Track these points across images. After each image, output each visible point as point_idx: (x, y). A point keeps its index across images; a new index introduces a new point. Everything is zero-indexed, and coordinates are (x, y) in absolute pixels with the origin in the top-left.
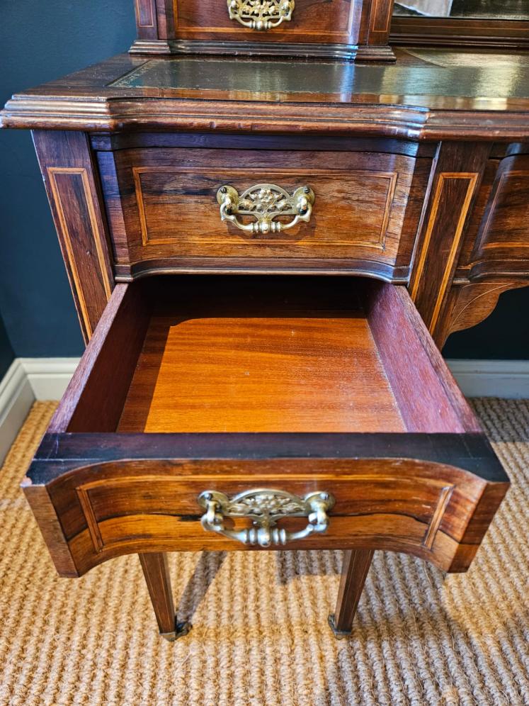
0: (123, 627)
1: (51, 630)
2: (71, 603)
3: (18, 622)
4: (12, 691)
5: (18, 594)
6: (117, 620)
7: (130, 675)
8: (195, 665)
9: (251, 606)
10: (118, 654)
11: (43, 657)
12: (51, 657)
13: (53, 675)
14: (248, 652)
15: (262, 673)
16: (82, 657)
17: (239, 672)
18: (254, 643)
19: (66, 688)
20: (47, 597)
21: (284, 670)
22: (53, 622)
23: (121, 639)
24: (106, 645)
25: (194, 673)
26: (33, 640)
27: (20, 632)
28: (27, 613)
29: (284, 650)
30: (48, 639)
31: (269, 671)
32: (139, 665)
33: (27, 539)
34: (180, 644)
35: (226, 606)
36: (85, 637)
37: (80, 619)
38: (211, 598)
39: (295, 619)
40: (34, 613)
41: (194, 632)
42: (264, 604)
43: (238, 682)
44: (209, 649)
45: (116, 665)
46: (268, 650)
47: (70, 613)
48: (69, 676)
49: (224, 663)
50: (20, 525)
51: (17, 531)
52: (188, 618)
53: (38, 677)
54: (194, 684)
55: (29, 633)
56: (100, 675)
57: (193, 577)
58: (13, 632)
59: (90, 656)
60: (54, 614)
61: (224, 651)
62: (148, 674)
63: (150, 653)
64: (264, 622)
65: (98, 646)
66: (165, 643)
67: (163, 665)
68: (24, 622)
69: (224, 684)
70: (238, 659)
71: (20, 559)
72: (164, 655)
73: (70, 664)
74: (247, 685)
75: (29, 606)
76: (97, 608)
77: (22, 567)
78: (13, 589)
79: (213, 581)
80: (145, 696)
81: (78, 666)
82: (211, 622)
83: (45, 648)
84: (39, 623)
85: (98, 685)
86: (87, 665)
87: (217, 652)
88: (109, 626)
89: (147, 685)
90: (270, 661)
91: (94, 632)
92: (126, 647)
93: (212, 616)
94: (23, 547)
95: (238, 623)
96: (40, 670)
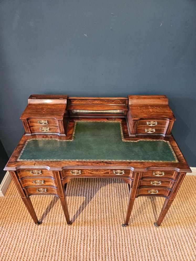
0: (29, 222)
1: (16, 223)
2: (20, 218)
3: (10, 221)
4: (9, 233)
5: (10, 216)
6: (28, 221)
7: (30, 231)
8: (42, 229)
9: (54, 219)
10: (28, 227)
11: (15, 228)
12: (16, 228)
13: (16, 231)
14: (52, 227)
15: (54, 231)
16: (22, 228)
17: (49, 231)
18: (53, 226)
19: (18, 233)
20: (16, 216)
21: (58, 231)
22: (17, 221)
23: (29, 225)
24: (26, 226)
25: (41, 231)
26: (13, 224)
27: (11, 223)
28: (12, 220)
29: (58, 227)
30: (16, 224)
31: (55, 231)
32: (32, 229)
33: (12, 205)
34: (39, 226)
35: (49, 219)
36: (22, 224)
37: (22, 221)
38: (47, 217)
39: (62, 222)
40: (13, 220)
41: (42, 224)
42: (57, 219)
43: (49, 233)
44: (45, 227)
45: (27, 229)
46: (56, 227)
47: (20, 220)
48: (19, 231)
49: (47, 229)
50: (11, 202)
51: (10, 203)
52: (42, 221)
53: (13, 231)
54: (41, 233)
55: (12, 223)
56: (24, 231)
57: (44, 213)
58: (9, 223)
59: (23, 228)
60: (17, 220)
61: (47, 227)
62: (33, 231)
63: (34, 227)
64: (56, 222)
65: (25, 226)
66: (37, 226)
67: (36, 229)
68: (11, 221)
69: (46, 233)
70: (50, 229)
71: (11, 209)
72: (36, 228)
73: (19, 229)
74: (50, 233)
75: (12, 218)
76: (25, 219)
77: (11, 211)
78: (9, 215)
79: (48, 214)
80: (32, 235)
81: (21, 229)
82: (46, 222)
83: (15, 226)
84: (14, 221)
85: (24, 233)
86: (22, 229)
87: (46, 227)
88: (27, 222)
89: (32, 233)
90: (55, 229)
91: (24, 223)
92: (30, 226)
93: (46, 221)
94: (12, 207)
95: (51, 222)
96: (14, 230)
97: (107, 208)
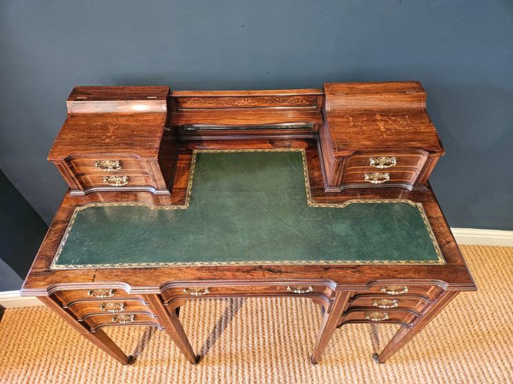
0: (104, 360)
1: (76, 362)
2: (84, 351)
3: (63, 359)
5: (63, 348)
6: (101, 358)
7: (106, 379)
9: (155, 350)
10: (101, 371)
11: (73, 373)
12: (76, 372)
13: (77, 379)
14: (151, 369)
15: (155, 377)
16: (88, 372)
17: (146, 377)
18: (154, 366)
20: (74, 348)
21: (164, 376)
22: (77, 359)
23: (103, 365)
24: (97, 367)
25: (129, 378)
26: (69, 366)
27: (64, 363)
28: (67, 356)
29: (165, 368)
30: (75, 366)
31: (158, 376)
32: (109, 375)
36: (89, 365)
37: (87, 357)
39: (172, 356)
40: (69, 355)
43: (146, 381)
44: (136, 369)
45: (100, 375)
46: (159, 368)
47: (83, 355)
48: (83, 380)
49: (141, 373)
53: (71, 380)
55: (68, 363)
56: (94, 379)
58: (62, 363)
59: (91, 372)
60: (77, 356)
61: (142, 369)
62: (112, 378)
63: (113, 370)
64: (160, 357)
65: (94, 368)
67: (118, 375)
68: (65, 359)
69: (140, 381)
70: (147, 372)
71: (63, 332)
72: (119, 371)
73: (83, 375)
74: (148, 382)
75: (67, 352)
76: (94, 353)
77: (64, 336)
78: (61, 345)
81: (86, 376)
83: (74, 369)
84: (71, 359)
86: (90, 375)
87: (139, 369)
88: (98, 360)
90: (159, 372)
91: (93, 362)
92: (105, 368)
94: (64, 327)
95: (149, 358)
96: (72, 377)
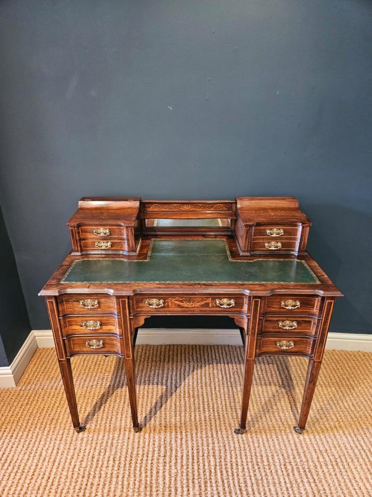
0: (62, 428)
2: (45, 421)
3: (26, 427)
4: (23, 447)
5: (27, 418)
6: (60, 427)
7: (63, 442)
8: (85, 439)
9: (108, 422)
10: (59, 437)
11: (34, 437)
12: (37, 437)
13: (37, 443)
14: (104, 436)
15: (107, 442)
16: (47, 437)
17: (99, 442)
18: (107, 434)
19: (41, 446)
20: (37, 419)
21: (115, 442)
22: (38, 427)
23: (61, 432)
24: (56, 434)
25: (84, 442)
26: (31, 432)
27: (27, 430)
28: (29, 424)
29: (116, 436)
30: (36, 432)
31: (110, 442)
32: (66, 440)
33: (31, 400)
34: (81, 434)
35: (99, 422)
36: (49, 432)
37: (48, 426)
38: (94, 420)
40: (32, 424)
41: (86, 430)
42: (113, 422)
43: (99, 445)
44: (91, 435)
45: (58, 439)
46: (111, 436)
47: (44, 424)
48: (42, 443)
49: (95, 439)
50: (29, 395)
51: (27, 397)
52: (85, 426)
53: (32, 443)
54: (84, 445)
55: (30, 430)
56: (53, 442)
57: (89, 413)
58: (25, 430)
59: (50, 437)
60: (39, 424)
61: (96, 436)
62: (68, 442)
63: (70, 436)
64: (112, 427)
65: (53, 434)
66: (76, 433)
67: (74, 439)
68: (28, 427)
69: (94, 445)
70: (100, 438)
71: (28, 407)
72: (75, 437)
73: (43, 439)
74: (101, 446)
75: (30, 422)
76: (54, 423)
77: (29, 410)
78: (25, 417)
79: (96, 414)
80: (67, 448)
81: (46, 440)
82: (93, 427)
83: (35, 434)
84: (34, 427)
85: (52, 445)
86: (49, 440)
87: (93, 436)
88: (57, 428)
89: (68, 445)
90: (111, 438)
91: (52, 430)
92: (63, 435)
93: (93, 425)
94: (30, 403)
95: (102, 428)
96: (33, 441)
97: (206, 403)
